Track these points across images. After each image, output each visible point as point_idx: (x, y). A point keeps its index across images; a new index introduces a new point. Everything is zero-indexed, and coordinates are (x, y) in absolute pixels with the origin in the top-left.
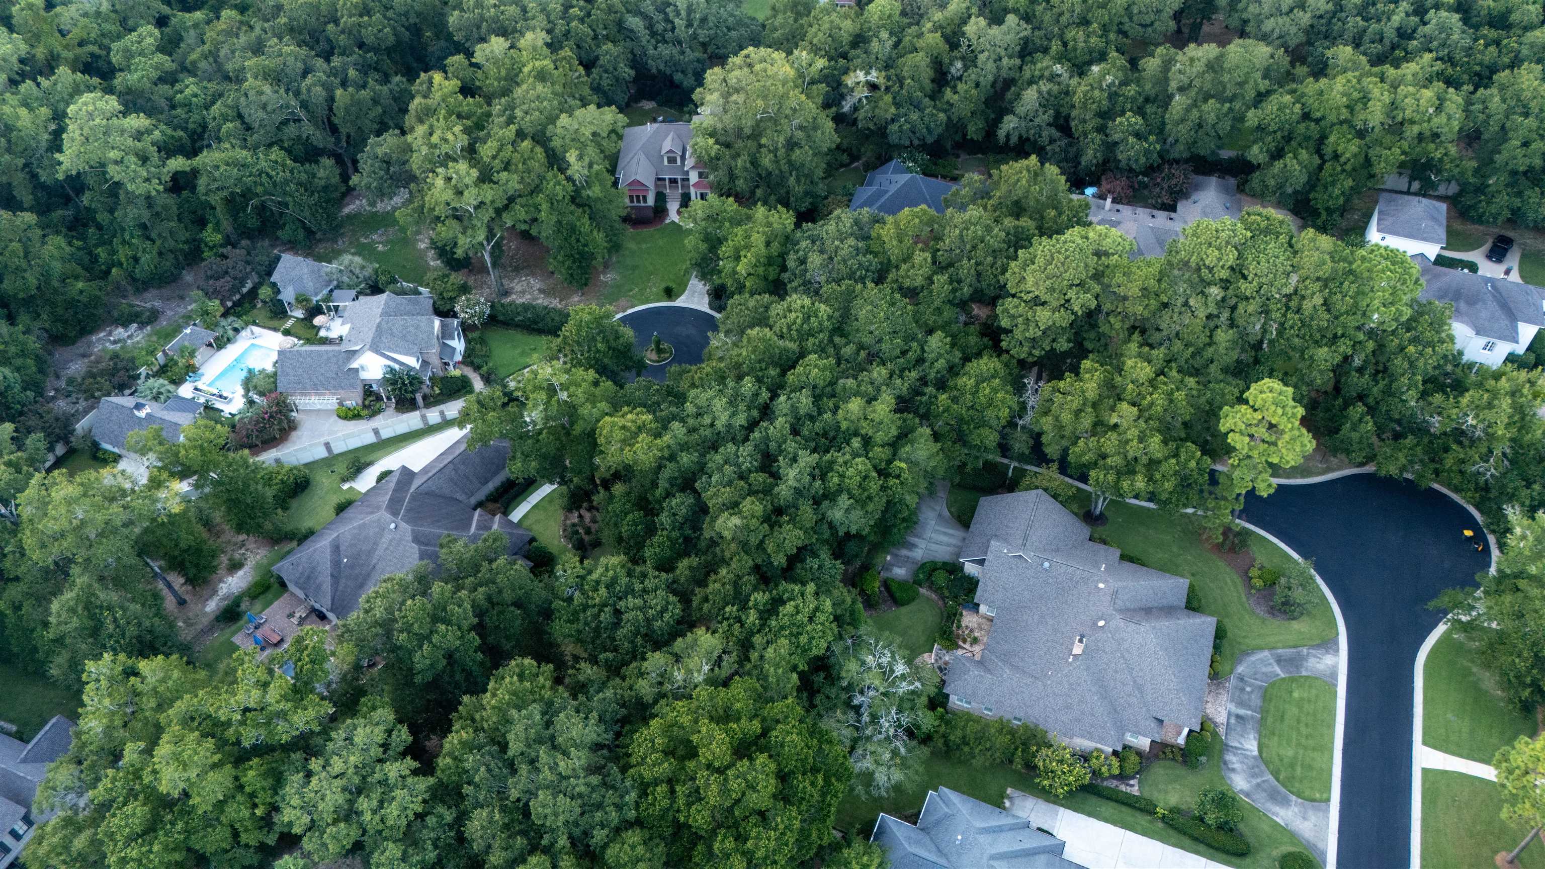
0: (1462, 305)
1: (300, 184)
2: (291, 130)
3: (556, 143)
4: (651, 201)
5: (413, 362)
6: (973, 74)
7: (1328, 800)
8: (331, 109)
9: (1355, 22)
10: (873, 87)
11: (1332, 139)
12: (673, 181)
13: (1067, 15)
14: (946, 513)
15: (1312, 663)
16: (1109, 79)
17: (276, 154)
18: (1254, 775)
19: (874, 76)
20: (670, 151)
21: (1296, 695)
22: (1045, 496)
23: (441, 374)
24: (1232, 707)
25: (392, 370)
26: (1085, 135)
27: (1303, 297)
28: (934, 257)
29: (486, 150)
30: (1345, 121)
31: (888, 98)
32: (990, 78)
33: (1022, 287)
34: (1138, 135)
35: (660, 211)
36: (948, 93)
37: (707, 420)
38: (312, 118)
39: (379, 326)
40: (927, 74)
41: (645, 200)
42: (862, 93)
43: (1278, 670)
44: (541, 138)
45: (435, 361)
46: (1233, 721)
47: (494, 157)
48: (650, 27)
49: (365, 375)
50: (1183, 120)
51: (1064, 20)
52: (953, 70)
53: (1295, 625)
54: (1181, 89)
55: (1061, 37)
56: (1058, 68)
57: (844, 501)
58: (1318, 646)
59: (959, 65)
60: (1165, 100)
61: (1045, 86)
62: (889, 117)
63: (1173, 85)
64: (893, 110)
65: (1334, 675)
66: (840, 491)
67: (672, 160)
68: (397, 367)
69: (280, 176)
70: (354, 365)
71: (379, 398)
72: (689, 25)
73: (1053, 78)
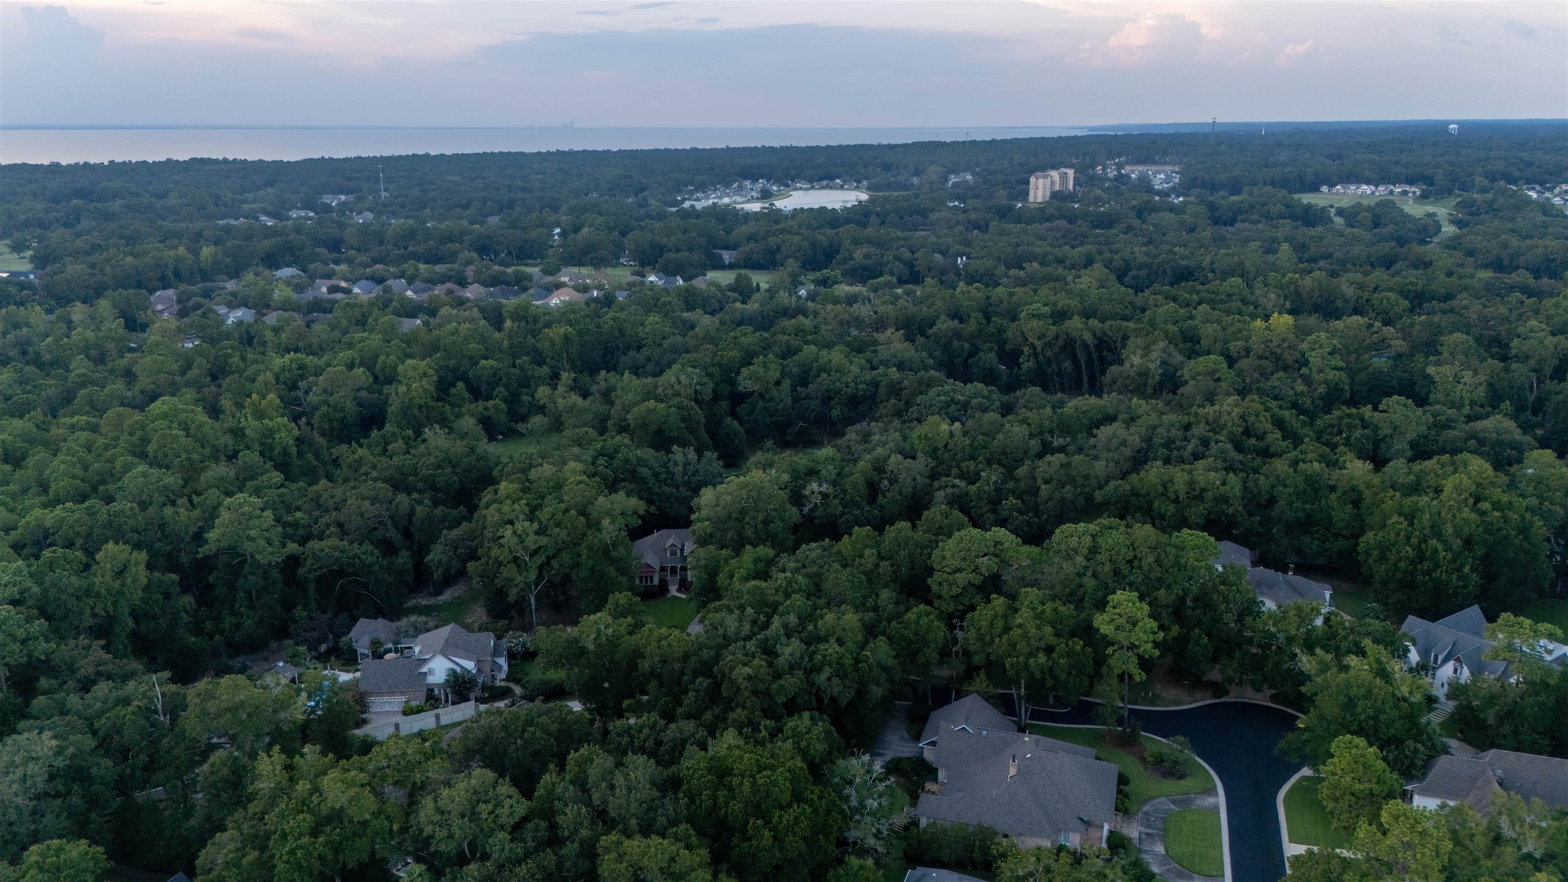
0: (1265, 589)
1: (382, 567)
2: (380, 533)
3: (594, 515)
4: (656, 582)
5: (470, 665)
6: (896, 487)
7: (1223, 876)
8: (410, 521)
9: (1162, 452)
10: (825, 496)
11: (1156, 505)
12: (673, 570)
13: (960, 454)
14: (907, 736)
15: (1198, 802)
16: (994, 478)
17: (367, 547)
18: (1165, 865)
19: (825, 488)
20: (673, 545)
21: (1189, 818)
22: (979, 698)
23: (490, 684)
24: (1143, 829)
25: (454, 671)
26: (982, 516)
27: (1141, 560)
28: (879, 553)
29: (544, 515)
30: (1162, 494)
31: (837, 501)
32: (910, 489)
33: (944, 564)
34: (1021, 513)
35: (663, 588)
36: (880, 499)
37: (721, 632)
38: (396, 526)
39: (447, 640)
40: (864, 491)
41: (652, 581)
42: (817, 499)
43: (1173, 807)
44: (583, 512)
45: (487, 669)
46: (1143, 836)
47: (549, 519)
48: (656, 475)
49: (431, 680)
50: (1050, 499)
51: (958, 457)
52: (882, 486)
53: (1183, 782)
54: (1047, 482)
55: (958, 467)
56: (957, 481)
57: (827, 672)
58: (1202, 793)
59: (886, 482)
60: (1035, 491)
61: (950, 491)
62: (837, 513)
63: (1039, 480)
64: (840, 508)
65: (1216, 808)
66: (823, 665)
67: (673, 554)
68: (458, 670)
69: (369, 559)
70: (424, 670)
71: (438, 700)
72: (685, 473)
73: (954, 486)
